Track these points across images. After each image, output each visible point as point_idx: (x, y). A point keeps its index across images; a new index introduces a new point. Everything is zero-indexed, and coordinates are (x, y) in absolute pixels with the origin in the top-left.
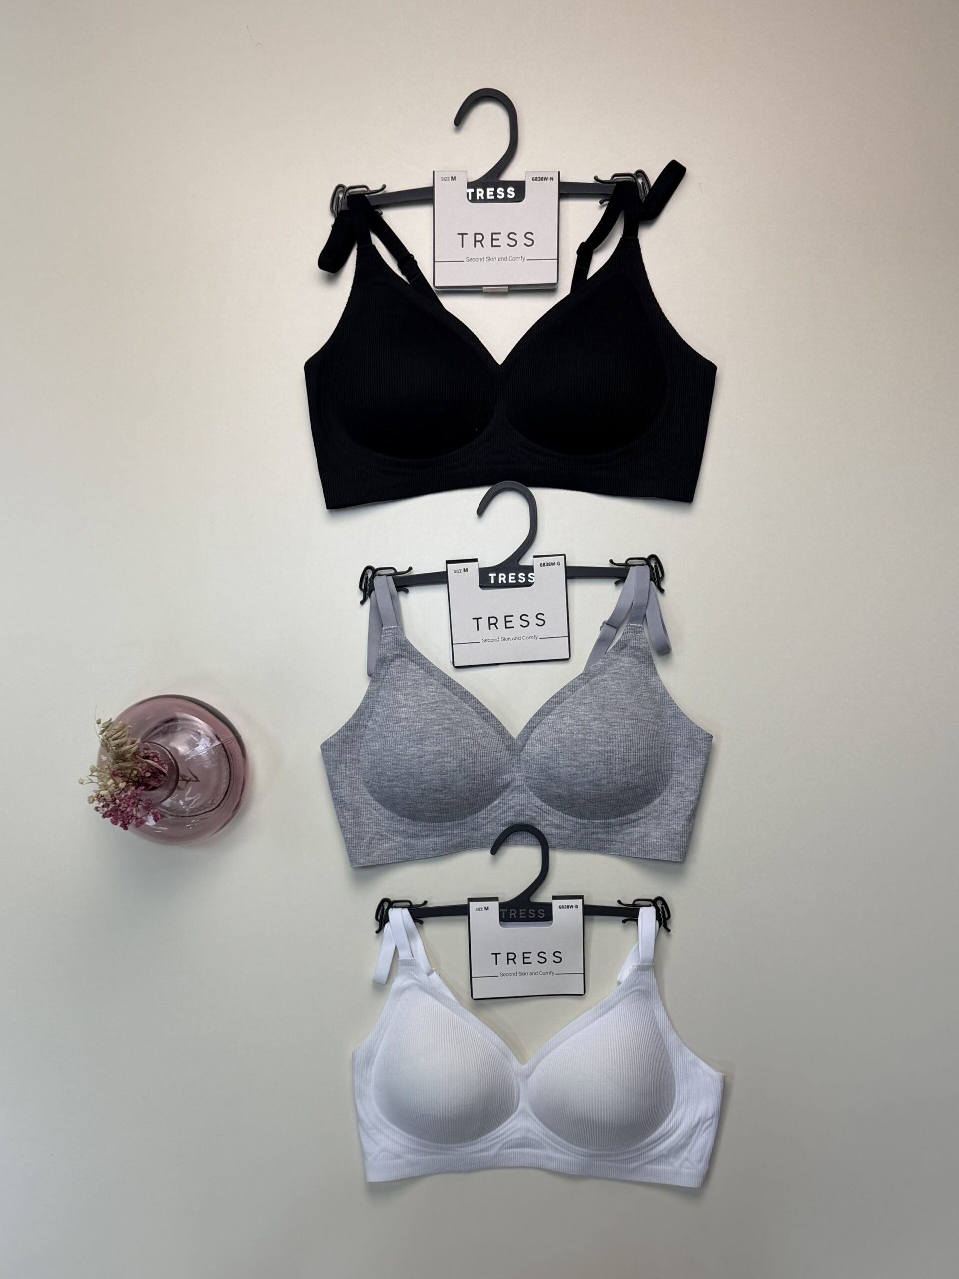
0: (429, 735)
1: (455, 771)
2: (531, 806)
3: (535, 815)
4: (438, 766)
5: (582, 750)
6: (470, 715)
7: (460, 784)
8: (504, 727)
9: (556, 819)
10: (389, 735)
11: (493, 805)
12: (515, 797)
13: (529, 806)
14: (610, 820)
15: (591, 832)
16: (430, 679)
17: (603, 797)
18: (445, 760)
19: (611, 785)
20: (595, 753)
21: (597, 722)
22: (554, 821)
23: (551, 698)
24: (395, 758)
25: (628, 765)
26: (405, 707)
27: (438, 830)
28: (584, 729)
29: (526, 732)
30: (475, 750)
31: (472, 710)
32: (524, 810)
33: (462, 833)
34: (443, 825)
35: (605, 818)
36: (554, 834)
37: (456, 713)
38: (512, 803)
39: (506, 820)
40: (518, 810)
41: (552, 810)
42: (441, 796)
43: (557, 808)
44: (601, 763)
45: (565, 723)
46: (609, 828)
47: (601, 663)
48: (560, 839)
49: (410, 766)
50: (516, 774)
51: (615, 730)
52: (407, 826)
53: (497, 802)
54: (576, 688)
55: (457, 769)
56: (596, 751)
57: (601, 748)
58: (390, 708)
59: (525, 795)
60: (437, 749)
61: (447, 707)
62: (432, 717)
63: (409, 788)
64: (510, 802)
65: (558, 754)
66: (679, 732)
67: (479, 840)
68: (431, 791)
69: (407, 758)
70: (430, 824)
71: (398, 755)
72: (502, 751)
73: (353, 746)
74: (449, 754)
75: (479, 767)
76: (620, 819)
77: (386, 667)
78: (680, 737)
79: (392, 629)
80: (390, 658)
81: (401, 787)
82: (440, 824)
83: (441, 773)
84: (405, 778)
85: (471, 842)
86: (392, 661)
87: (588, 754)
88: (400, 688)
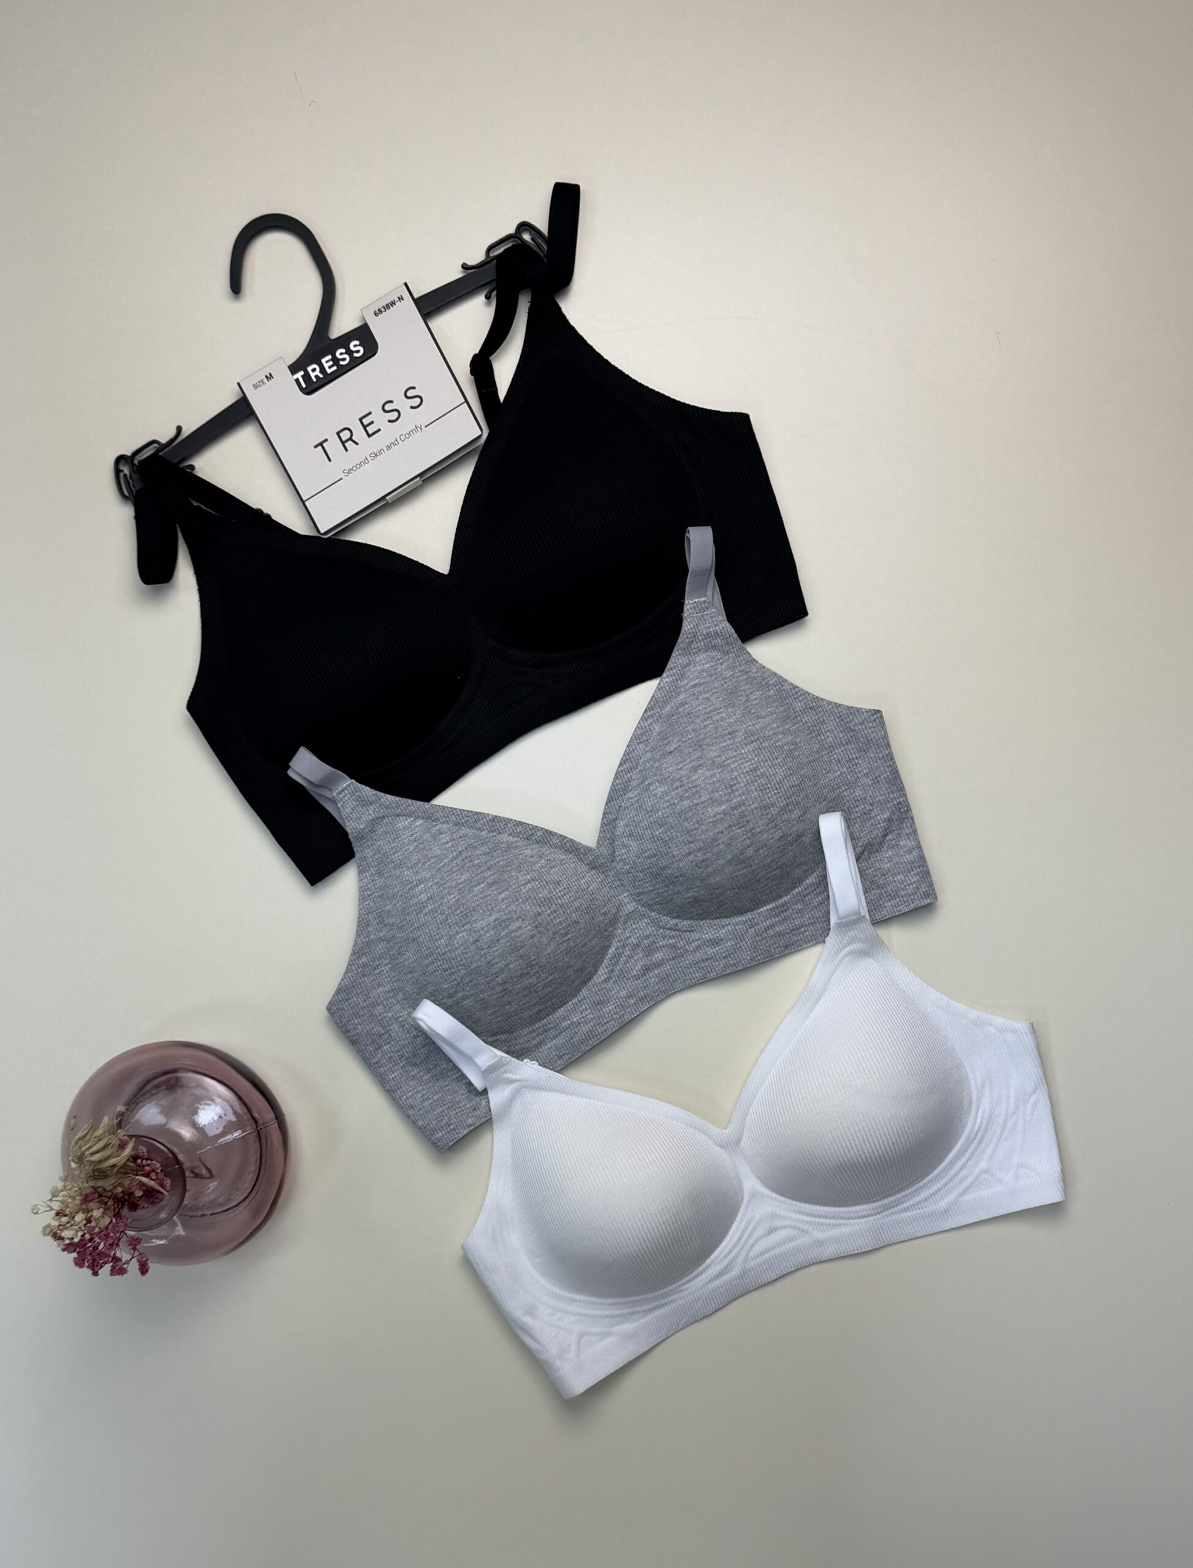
0: (473, 905)
1: (533, 936)
2: (662, 931)
3: (674, 941)
4: (507, 941)
5: (698, 822)
6: (516, 846)
7: (549, 950)
8: (571, 840)
9: (706, 932)
10: (419, 933)
11: (610, 956)
12: (634, 929)
13: (659, 933)
14: (783, 899)
15: (763, 928)
16: (436, 826)
17: (758, 874)
18: (513, 927)
19: (761, 851)
20: (718, 817)
21: (700, 771)
22: (704, 937)
23: (619, 766)
24: (443, 960)
25: (774, 811)
26: (420, 883)
27: (552, 1028)
28: (687, 791)
29: (606, 830)
30: (547, 893)
31: (516, 839)
32: (654, 941)
33: (586, 1016)
34: (555, 1017)
35: (775, 899)
36: (713, 954)
37: (495, 854)
38: (634, 941)
39: (636, 968)
40: (647, 945)
41: (694, 924)
42: (531, 980)
43: (701, 917)
44: (733, 828)
45: (655, 795)
46: (786, 911)
47: (667, 680)
48: (724, 958)
49: (468, 961)
50: (619, 898)
51: (732, 771)
53: (613, 949)
54: (647, 734)
55: (536, 931)
56: (720, 814)
57: (724, 807)
58: (402, 896)
59: (646, 920)
60: (494, 917)
61: (478, 852)
62: (464, 877)
63: (483, 991)
64: (630, 940)
65: (665, 842)
66: (825, 726)
67: (615, 1013)
68: (515, 980)
69: (459, 951)
70: (537, 1025)
71: (443, 954)
72: (586, 875)
73: (378, 974)
74: (514, 916)
75: (564, 913)
76: (797, 890)
77: (369, 843)
78: (828, 734)
79: (346, 788)
80: (367, 830)
81: (472, 995)
82: (550, 1018)
83: (515, 949)
84: (471, 981)
85: (605, 1024)
86: (372, 831)
87: (709, 823)
88: (400, 862)
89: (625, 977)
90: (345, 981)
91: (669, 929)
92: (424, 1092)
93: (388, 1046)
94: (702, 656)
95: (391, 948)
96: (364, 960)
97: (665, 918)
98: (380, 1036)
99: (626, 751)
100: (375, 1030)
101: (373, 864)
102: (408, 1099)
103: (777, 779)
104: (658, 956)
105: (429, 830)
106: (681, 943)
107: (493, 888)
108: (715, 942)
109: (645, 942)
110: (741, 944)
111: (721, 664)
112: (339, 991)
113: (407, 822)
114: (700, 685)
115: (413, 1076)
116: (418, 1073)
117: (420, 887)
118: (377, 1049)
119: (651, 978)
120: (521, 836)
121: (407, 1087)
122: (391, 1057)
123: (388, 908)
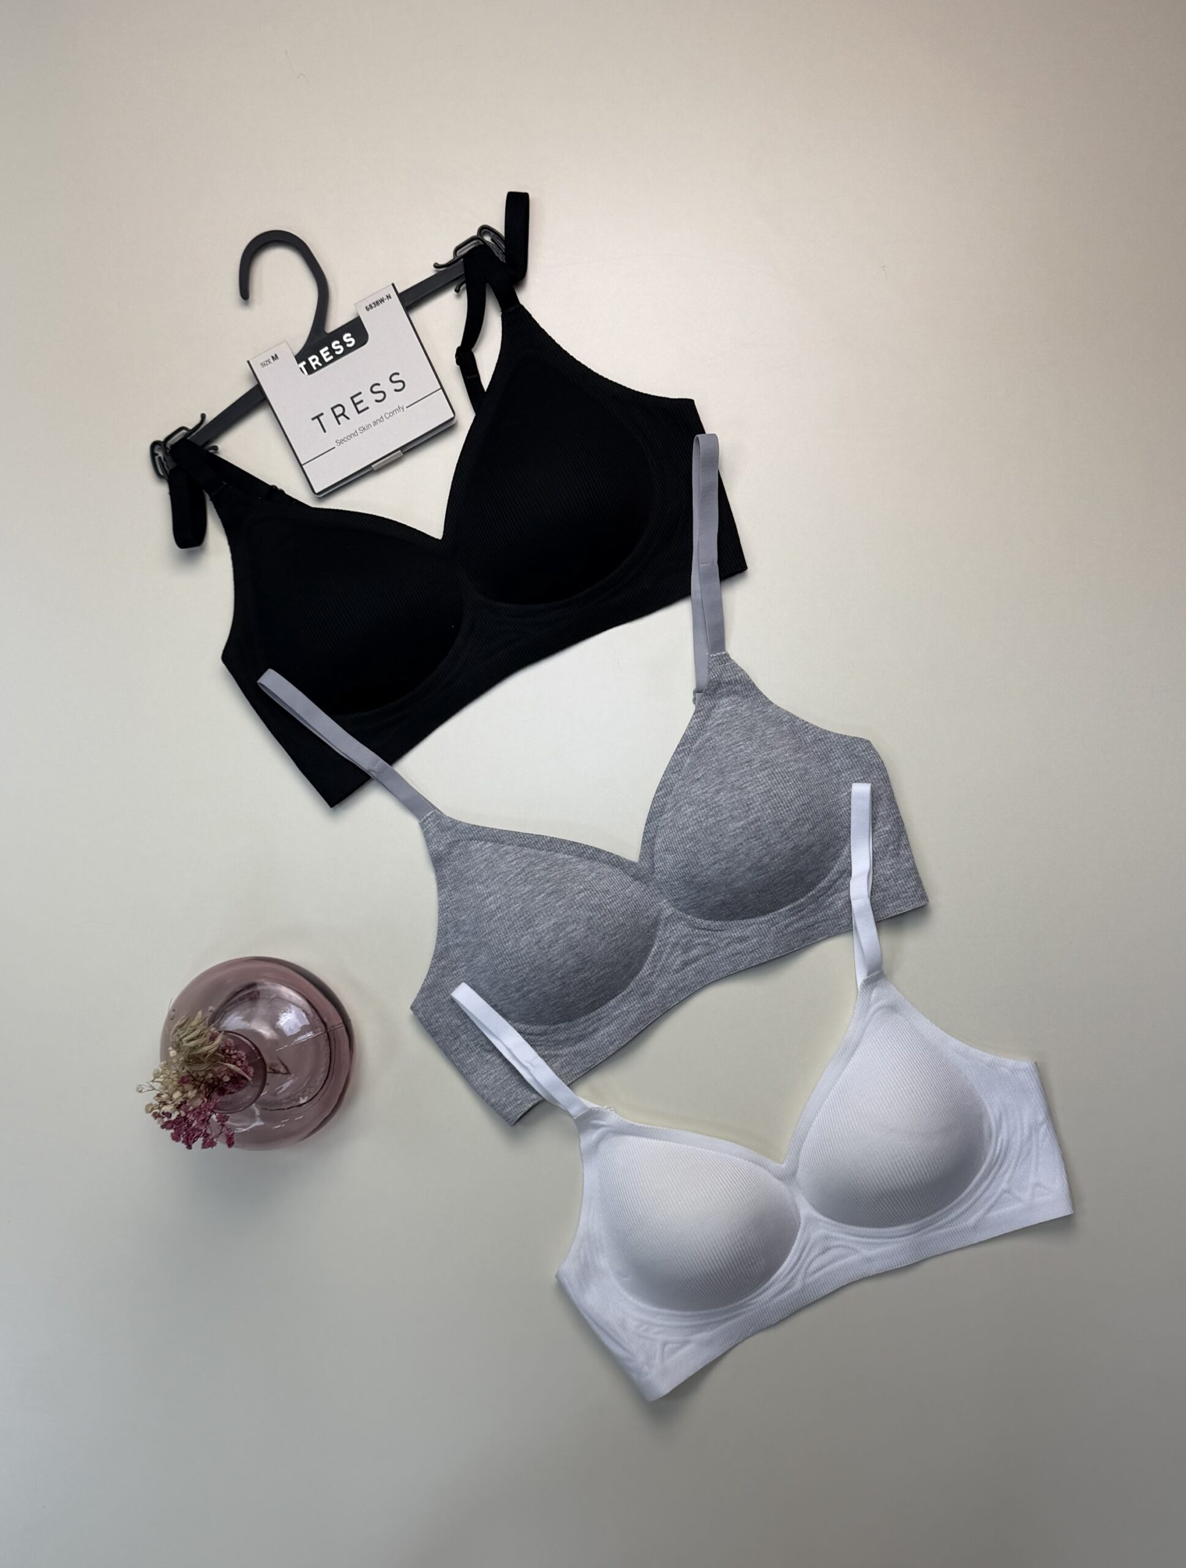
0: (536, 911)
1: (586, 937)
2: (697, 931)
3: (707, 939)
4: (564, 941)
5: (721, 835)
6: (571, 863)
7: (600, 948)
8: (617, 856)
9: (734, 931)
10: (490, 938)
11: (653, 954)
12: (673, 930)
13: (695, 932)
14: (799, 901)
15: (783, 926)
16: (503, 847)
17: (775, 879)
18: (569, 929)
19: (776, 860)
20: (738, 831)
21: (722, 793)
22: (733, 935)
23: (656, 792)
24: (510, 959)
25: (786, 825)
26: (490, 896)
27: (605, 1017)
28: (711, 810)
29: (646, 847)
30: (598, 900)
31: (570, 857)
32: (690, 940)
33: (634, 1005)
34: (607, 1007)
35: (793, 901)
36: (741, 950)
37: (553, 869)
38: (673, 940)
39: (676, 963)
40: (685, 944)
41: (724, 924)
42: (586, 975)
43: (729, 918)
44: (751, 840)
45: (686, 815)
46: (802, 910)
48: (751, 952)
49: (532, 959)
50: (660, 904)
51: (749, 792)
52: (567, 1032)
53: (656, 947)
54: (679, 766)
55: (588, 932)
56: (739, 829)
57: (742, 823)
58: (474, 907)
59: (683, 923)
60: (553, 921)
61: (539, 868)
62: (527, 889)
63: (545, 985)
64: (670, 939)
65: (695, 854)
66: (833, 754)
67: (658, 1003)
68: (572, 974)
69: (524, 951)
70: (591, 1014)
71: (511, 954)
72: (630, 885)
73: (456, 974)
74: (570, 920)
75: (613, 917)
76: (811, 893)
77: (446, 864)
78: (836, 760)
80: (445, 852)
81: (536, 988)
82: (604, 1008)
83: (571, 948)
84: (535, 977)
85: (650, 1011)
86: (450, 853)
87: (730, 836)
88: (473, 878)
89: (666, 971)
90: (428, 981)
91: (703, 929)
92: (496, 1074)
93: (465, 1036)
94: (725, 700)
95: (466, 952)
96: (443, 963)
97: (699, 920)
98: (458, 1027)
99: (662, 779)
100: (454, 1022)
101: (449, 881)
102: (482, 1080)
103: (789, 798)
104: (695, 952)
105: (497, 851)
106: (714, 940)
107: (552, 897)
108: (742, 939)
109: (683, 941)
110: (765, 940)
111: (741, 706)
112: (422, 990)
113: (478, 845)
114: (723, 724)
115: (487, 1061)
116: (491, 1057)
117: (490, 899)
118: (456, 1039)
119: (689, 972)
120: (574, 854)
121: (482, 1070)
122: (468, 1045)
123: (463, 918)
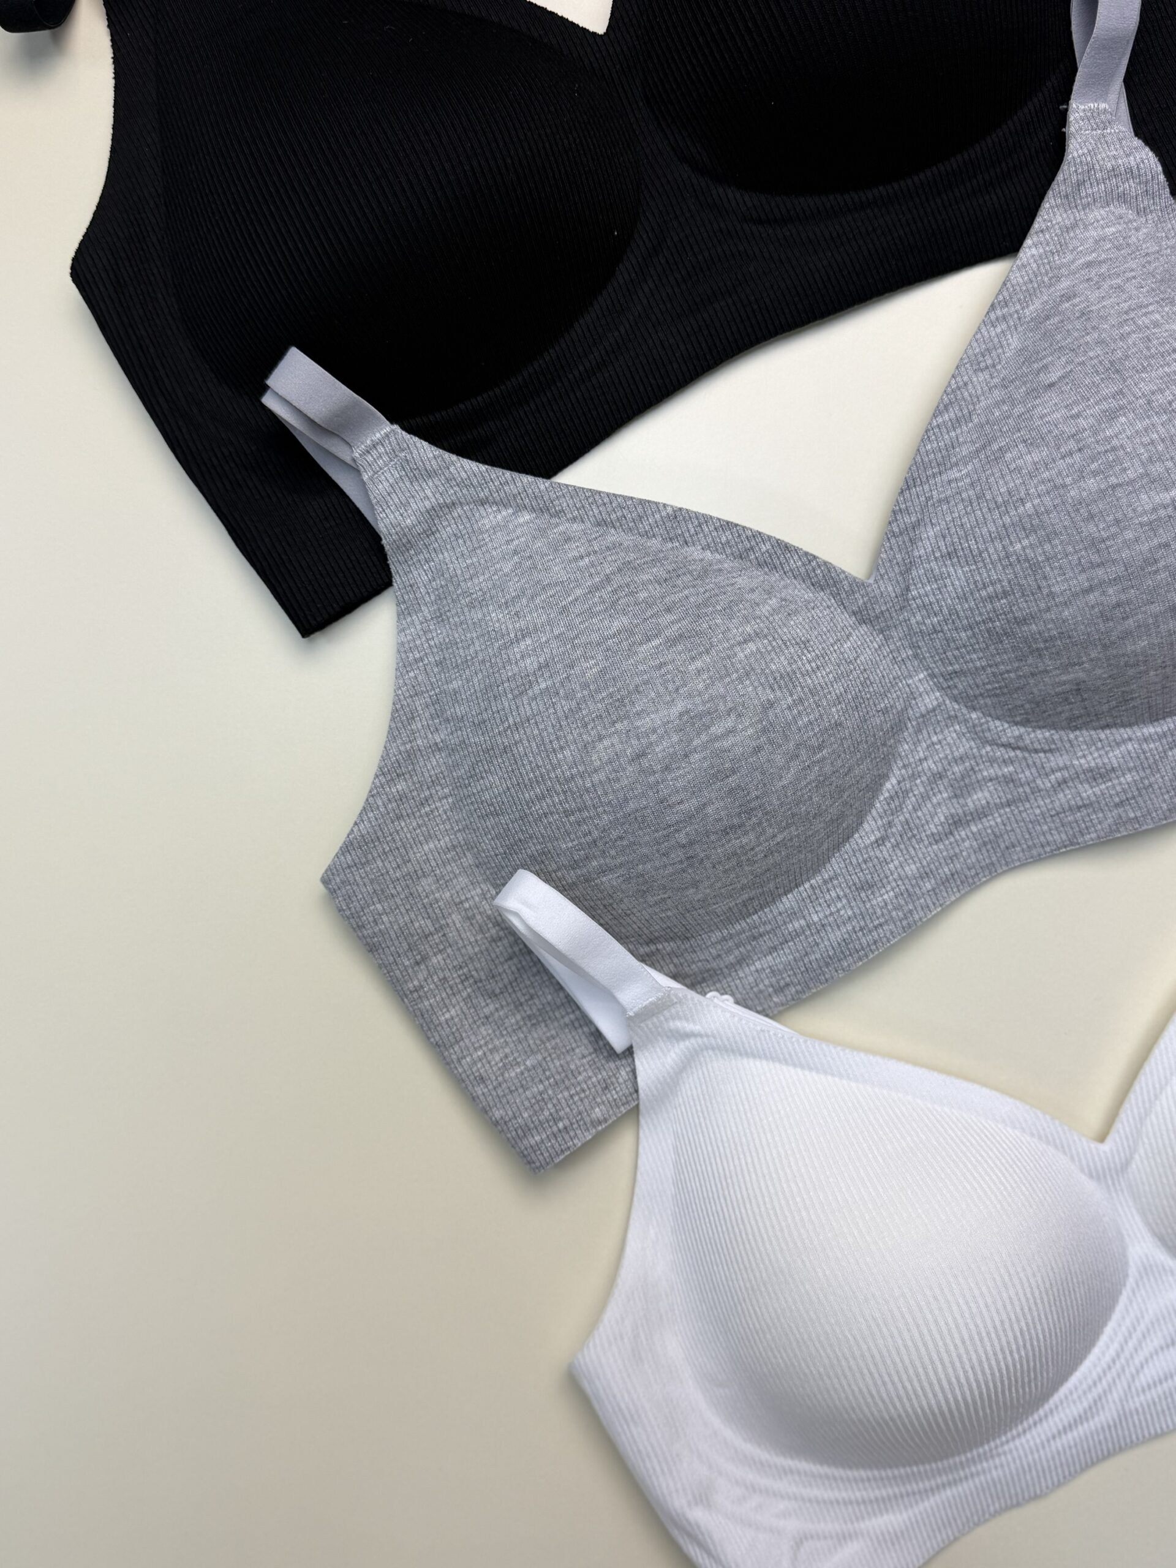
0: (637, 680)
1: (758, 750)
2: (988, 748)
3: (1011, 768)
4: (705, 758)
5: (1117, 522)
6: (720, 570)
7: (788, 778)
8: (825, 563)
9: (1080, 754)
10: (517, 737)
11: (887, 795)
12: (933, 744)
13: (983, 752)
16: (557, 525)
18: (717, 729)
20: (1162, 513)
21: (1123, 419)
22: (1076, 762)
23: (935, 416)
24: (565, 792)
26: (523, 637)
27: (768, 933)
28: (1093, 459)
29: (896, 549)
30: (785, 663)
31: (718, 556)
32: (972, 769)
33: (838, 911)
34: (775, 912)
36: (1093, 799)
37: (679, 582)
38: (933, 766)
39: (936, 820)
40: (958, 775)
41: (1056, 737)
42: (745, 840)
43: (1073, 724)
45: (1019, 469)
47: (1034, 251)
48: (1117, 805)
49: (621, 795)
50: (910, 682)
52: (675, 960)
53: (894, 781)
54: (994, 354)
55: (763, 739)
56: (1165, 507)
58: (483, 661)
59: (957, 727)
60: (680, 706)
61: (645, 577)
62: (616, 625)
63: (645, 859)
64: (925, 764)
65: (1035, 567)
67: (895, 909)
68: (713, 838)
69: (602, 776)
70: (738, 927)
71: (567, 781)
72: (850, 634)
73: (427, 814)
74: (721, 707)
75: (818, 706)
77: (421, 557)
79: (381, 442)
80: (419, 529)
81: (621, 865)
82: (768, 913)
83: (720, 775)
84: (621, 838)
85: (876, 927)
86: (430, 532)
87: (1141, 525)
88: (485, 593)
89: (914, 836)
90: (362, 826)
91: (1003, 745)
92: (507, 1050)
93: (440, 957)
94: (1097, 213)
95: (456, 765)
96: (401, 786)
97: (998, 723)
98: (426, 937)
99: (949, 385)
100: (417, 925)
101: (427, 599)
104: (980, 797)
105: (542, 532)
106: (1027, 773)
107: (680, 648)
108: (1096, 775)
109: (956, 769)
110: (1152, 779)
111: (1137, 229)
112: (347, 848)
113: (499, 517)
114: (1100, 262)
115: (487, 1017)
116: (497, 1010)
117: (523, 645)
118: (417, 963)
119: (963, 840)
120: (728, 551)
121: (472, 1038)
122: (445, 978)
123: (455, 685)
